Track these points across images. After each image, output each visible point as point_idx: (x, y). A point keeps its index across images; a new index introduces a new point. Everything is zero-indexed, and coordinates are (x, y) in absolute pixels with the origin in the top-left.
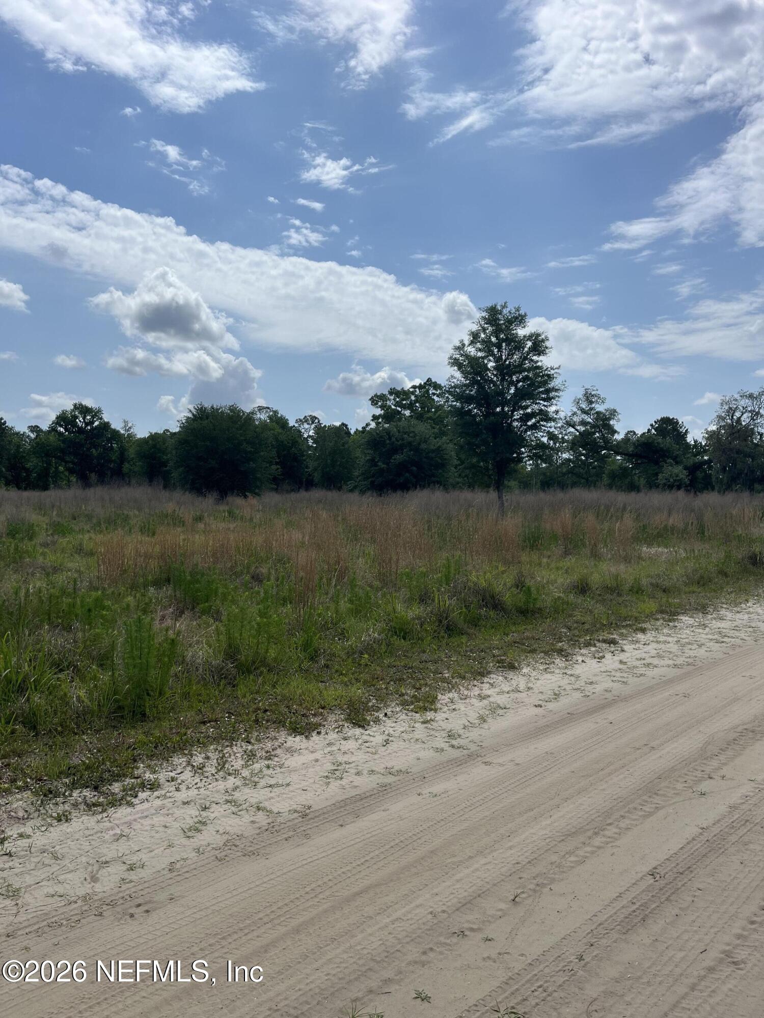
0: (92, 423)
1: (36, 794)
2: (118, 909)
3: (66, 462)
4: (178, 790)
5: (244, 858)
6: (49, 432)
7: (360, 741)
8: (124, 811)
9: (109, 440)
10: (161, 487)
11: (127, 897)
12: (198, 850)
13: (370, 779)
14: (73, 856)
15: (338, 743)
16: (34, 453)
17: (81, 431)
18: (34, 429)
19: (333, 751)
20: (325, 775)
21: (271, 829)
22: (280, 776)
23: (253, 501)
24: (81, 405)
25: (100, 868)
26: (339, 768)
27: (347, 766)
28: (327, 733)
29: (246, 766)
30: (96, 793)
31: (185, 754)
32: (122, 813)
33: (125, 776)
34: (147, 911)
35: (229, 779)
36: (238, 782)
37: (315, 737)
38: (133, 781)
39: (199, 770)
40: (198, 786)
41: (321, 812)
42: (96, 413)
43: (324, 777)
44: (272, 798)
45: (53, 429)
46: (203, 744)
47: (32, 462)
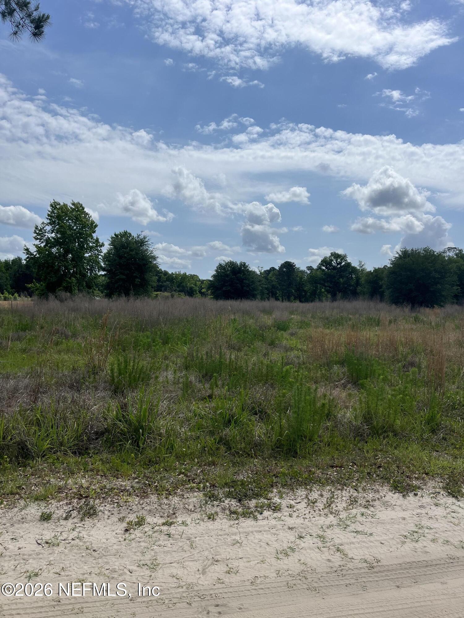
0: (340, 263)
1: (205, 495)
2: (203, 604)
3: (325, 286)
4: (290, 516)
5: (307, 592)
6: (317, 269)
7: (448, 510)
8: (249, 523)
9: (350, 273)
10: (378, 301)
11: (214, 595)
12: (278, 572)
13: (443, 548)
14: (202, 548)
15: (429, 507)
16: (309, 282)
17: (335, 268)
18: (310, 268)
19: (421, 514)
20: (405, 534)
21: (340, 571)
22: (368, 525)
23: (437, 310)
24: (335, 253)
25: (212, 564)
26: (420, 531)
27: (427, 531)
28: (422, 496)
29: (346, 509)
30: (239, 504)
31: (306, 488)
32: (247, 524)
33: (261, 496)
34: (220, 613)
35: (329, 517)
36: (335, 522)
37: (411, 497)
38: (265, 500)
39: (312, 503)
40: (304, 516)
41: (386, 568)
42: (343, 257)
43: (403, 536)
44: (353, 543)
45: (319, 268)
46: (322, 483)
47: (307, 287)
